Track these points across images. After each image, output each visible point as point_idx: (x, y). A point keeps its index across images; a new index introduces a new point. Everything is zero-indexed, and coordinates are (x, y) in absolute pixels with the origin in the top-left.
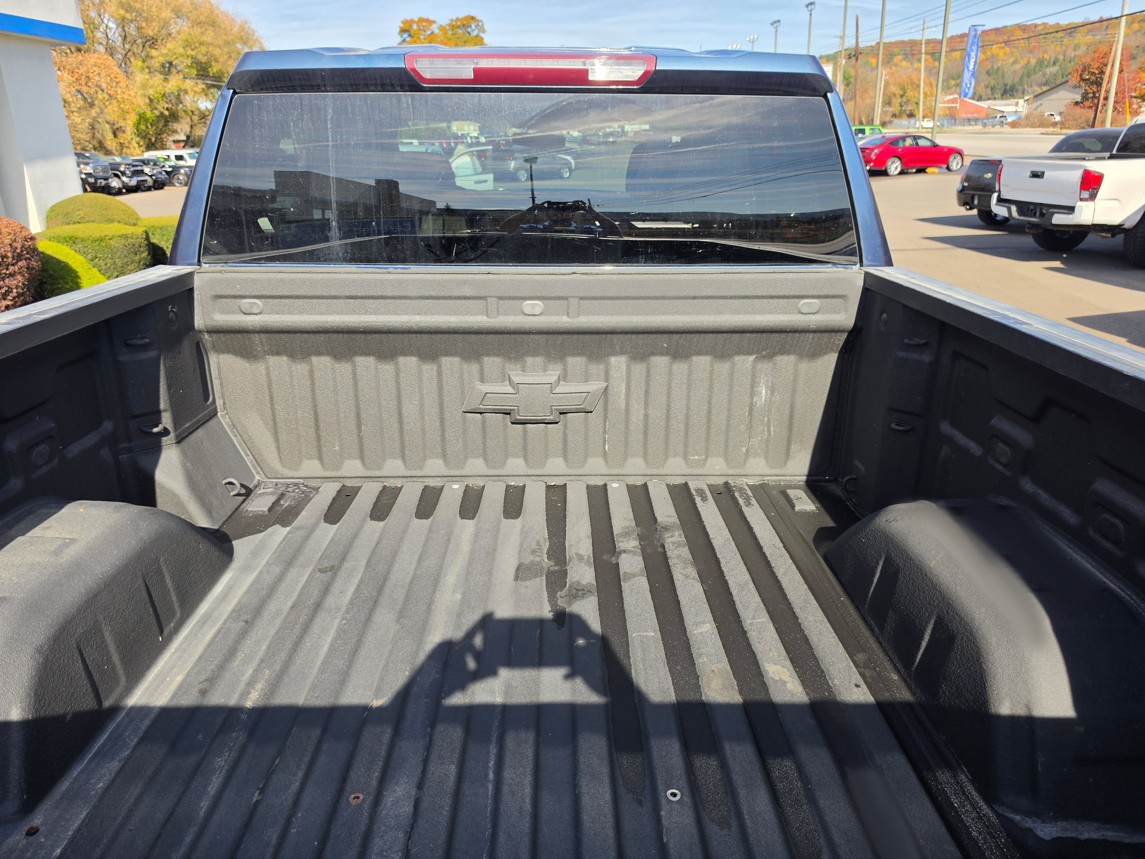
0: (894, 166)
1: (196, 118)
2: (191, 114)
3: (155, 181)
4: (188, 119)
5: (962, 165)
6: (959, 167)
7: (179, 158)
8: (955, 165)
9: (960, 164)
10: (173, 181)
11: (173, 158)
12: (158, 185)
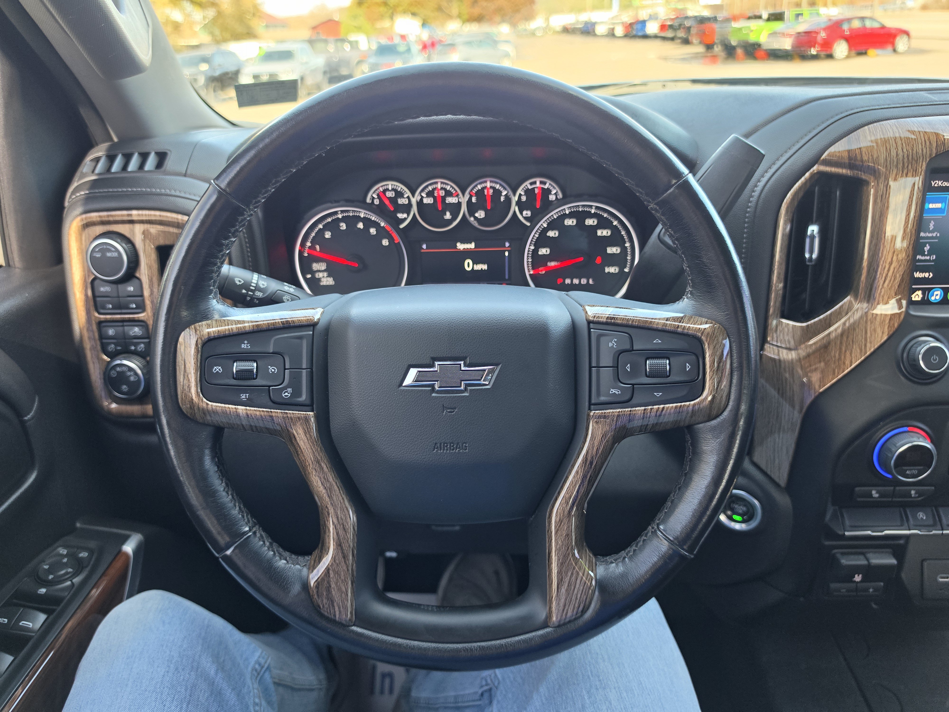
0: (841, 48)
6: (905, 48)
8: (901, 46)
9: (907, 45)
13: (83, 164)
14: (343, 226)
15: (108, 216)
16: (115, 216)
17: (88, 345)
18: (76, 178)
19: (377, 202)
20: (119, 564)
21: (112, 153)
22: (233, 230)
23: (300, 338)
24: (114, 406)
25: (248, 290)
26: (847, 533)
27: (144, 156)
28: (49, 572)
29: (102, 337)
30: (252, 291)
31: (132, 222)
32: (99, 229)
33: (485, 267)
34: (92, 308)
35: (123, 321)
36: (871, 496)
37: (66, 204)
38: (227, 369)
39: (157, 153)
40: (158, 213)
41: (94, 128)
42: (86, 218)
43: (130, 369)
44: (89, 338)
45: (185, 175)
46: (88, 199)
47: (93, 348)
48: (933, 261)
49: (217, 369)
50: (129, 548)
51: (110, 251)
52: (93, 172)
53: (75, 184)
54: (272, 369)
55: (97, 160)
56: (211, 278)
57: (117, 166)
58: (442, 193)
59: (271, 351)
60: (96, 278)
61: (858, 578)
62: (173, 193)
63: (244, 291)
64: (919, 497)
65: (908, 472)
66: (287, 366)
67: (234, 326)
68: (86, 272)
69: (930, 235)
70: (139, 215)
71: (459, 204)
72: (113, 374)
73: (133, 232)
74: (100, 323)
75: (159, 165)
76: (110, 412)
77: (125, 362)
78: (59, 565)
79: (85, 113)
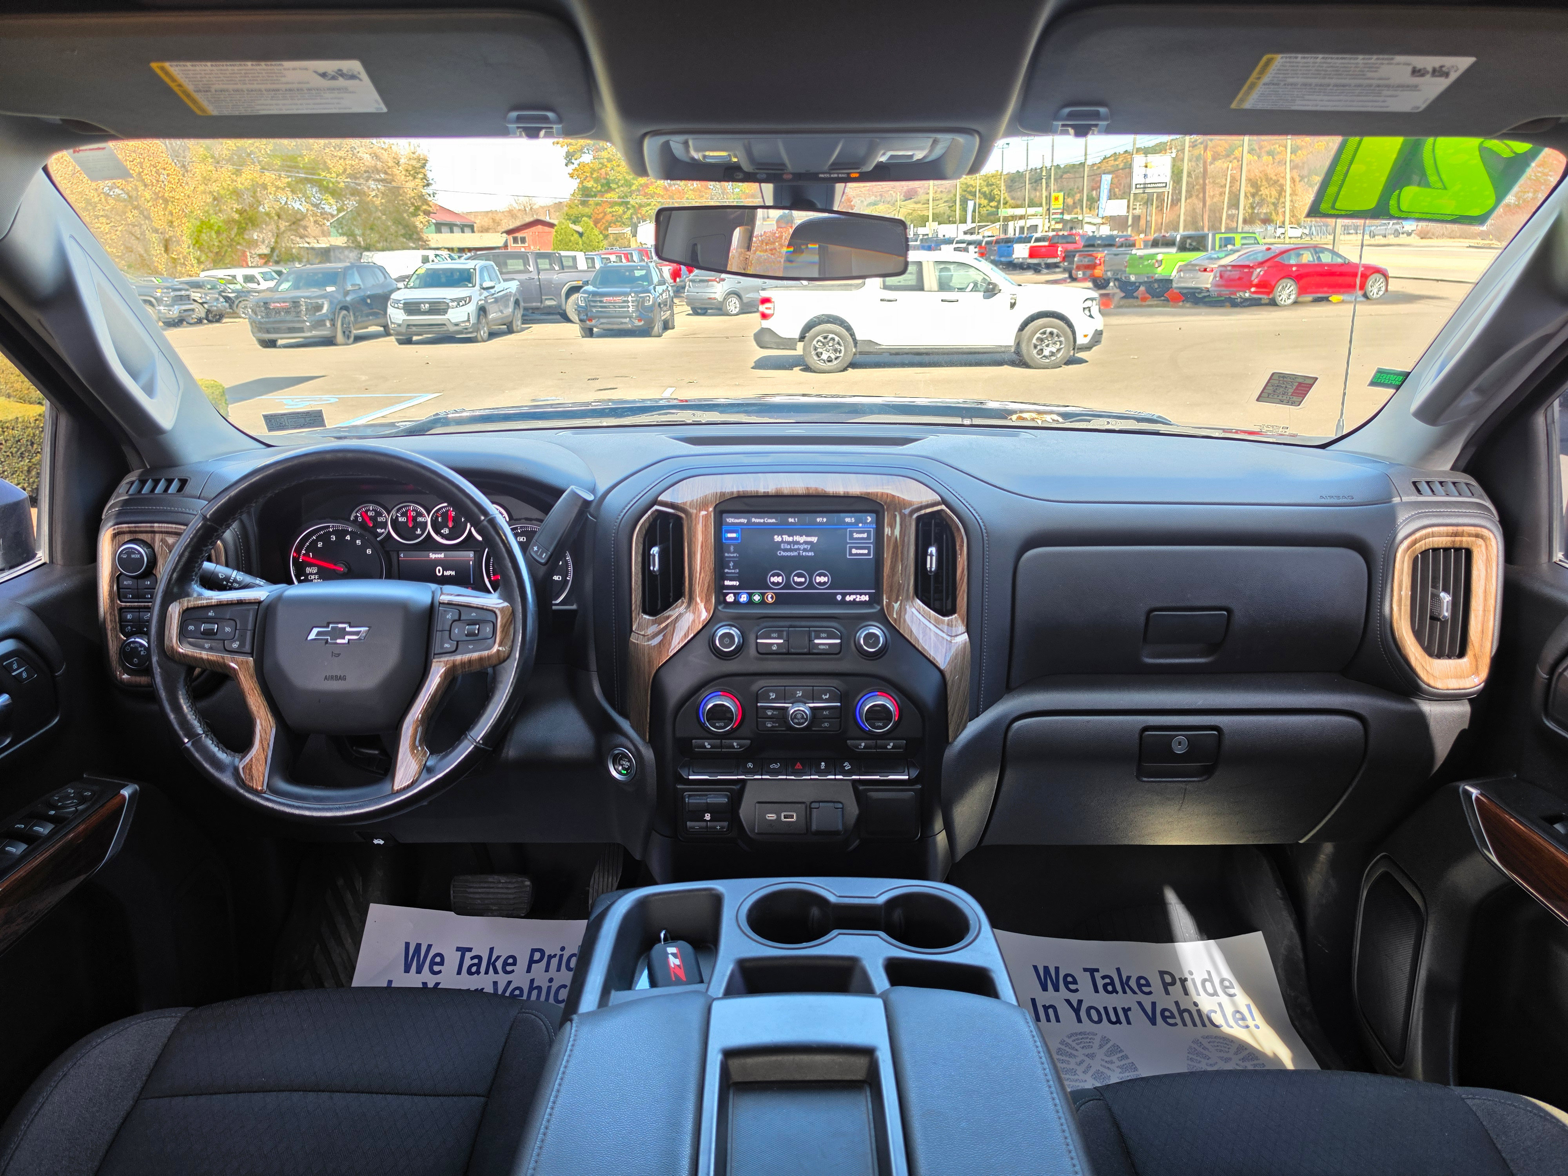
0: (1287, 291)
1: (283, 225)
2: (276, 218)
3: (208, 311)
4: (273, 226)
5: (1386, 290)
6: (1381, 293)
7: (249, 279)
8: (1375, 290)
9: (1383, 289)
10: (237, 311)
11: (240, 279)
12: (214, 317)
13: (120, 486)
14: (333, 538)
15: (135, 527)
16: (141, 527)
17: (109, 626)
18: (113, 497)
19: (360, 519)
20: (116, 800)
21: (144, 478)
22: (210, 541)
23: (248, 610)
24: (125, 676)
25: (228, 581)
26: (690, 777)
27: (170, 482)
28: (59, 801)
29: (122, 620)
30: (231, 583)
31: (154, 532)
32: (127, 537)
33: (453, 573)
34: (116, 597)
35: (139, 608)
36: (705, 747)
37: (103, 517)
38: (197, 628)
39: (180, 480)
40: (174, 526)
41: (132, 458)
42: (118, 528)
43: (142, 645)
44: (111, 621)
45: (199, 498)
46: (119, 514)
47: (113, 629)
48: (737, 573)
49: (191, 628)
50: (126, 793)
51: (134, 553)
52: (127, 493)
53: (111, 502)
54: (227, 629)
55: (132, 483)
56: (194, 571)
57: (146, 489)
58: (413, 514)
59: (228, 618)
60: (121, 574)
61: (708, 817)
62: (188, 511)
63: (225, 583)
64: (740, 748)
65: (717, 724)
66: (238, 628)
67: (205, 602)
68: (114, 568)
69: (732, 555)
70: (159, 527)
71: (426, 523)
72: (128, 649)
73: (153, 539)
74: (121, 609)
75: (180, 489)
76: (122, 681)
77: (137, 640)
78: (68, 797)
79: (126, 450)
